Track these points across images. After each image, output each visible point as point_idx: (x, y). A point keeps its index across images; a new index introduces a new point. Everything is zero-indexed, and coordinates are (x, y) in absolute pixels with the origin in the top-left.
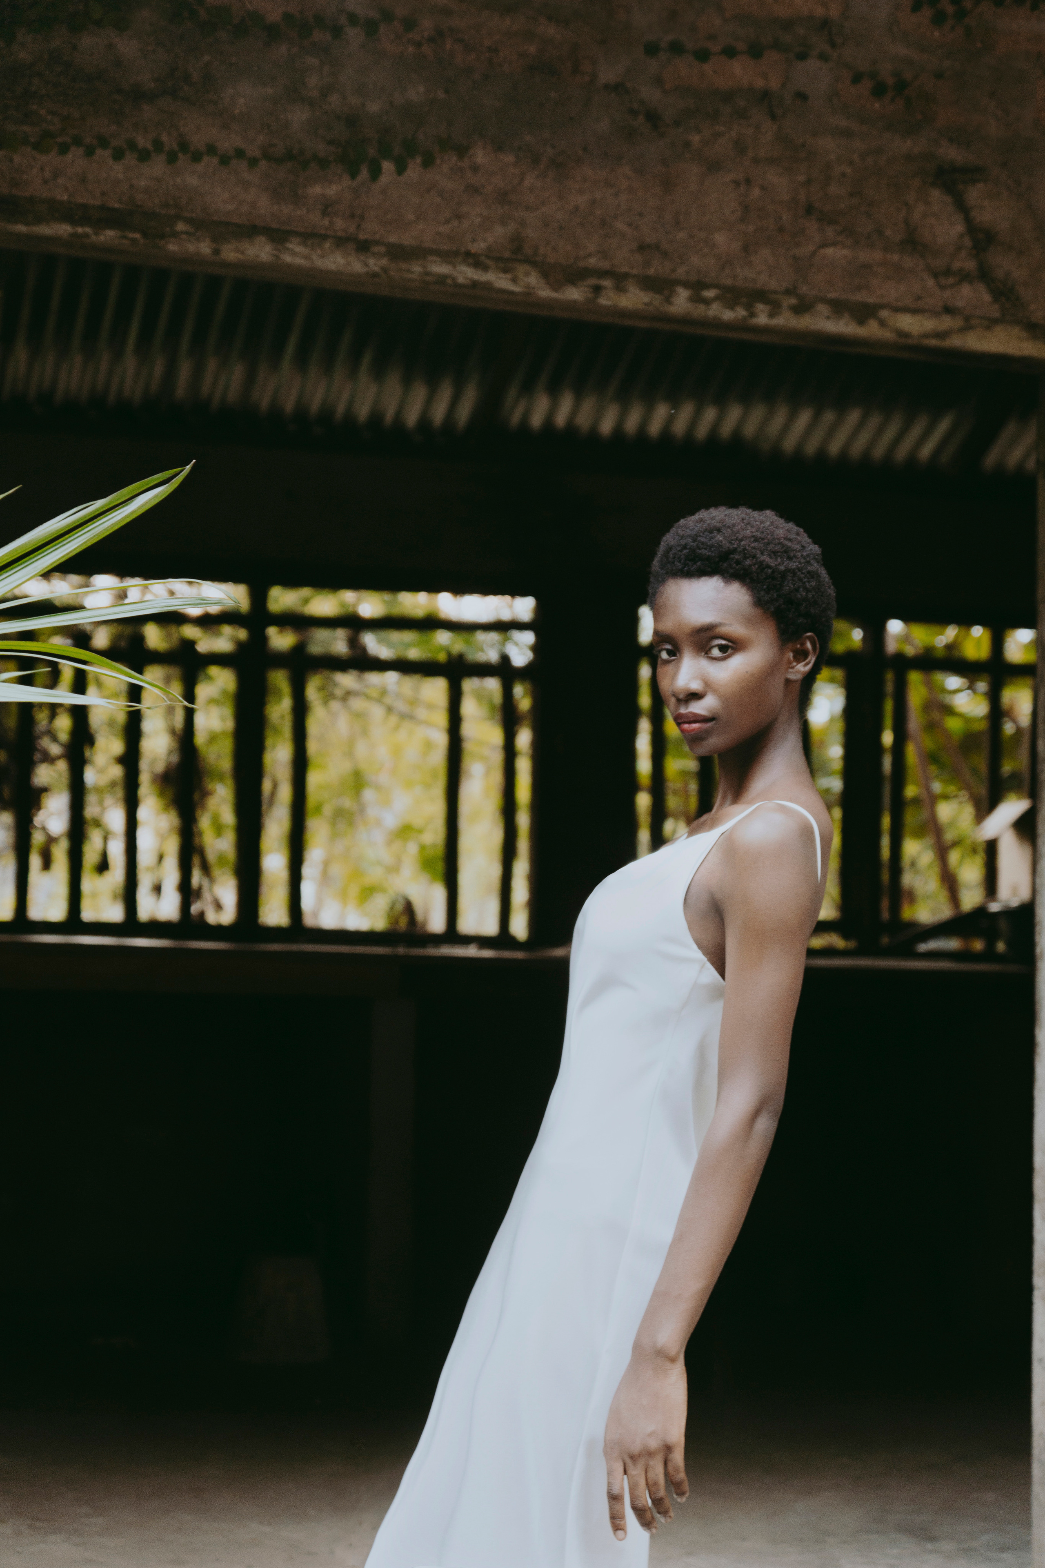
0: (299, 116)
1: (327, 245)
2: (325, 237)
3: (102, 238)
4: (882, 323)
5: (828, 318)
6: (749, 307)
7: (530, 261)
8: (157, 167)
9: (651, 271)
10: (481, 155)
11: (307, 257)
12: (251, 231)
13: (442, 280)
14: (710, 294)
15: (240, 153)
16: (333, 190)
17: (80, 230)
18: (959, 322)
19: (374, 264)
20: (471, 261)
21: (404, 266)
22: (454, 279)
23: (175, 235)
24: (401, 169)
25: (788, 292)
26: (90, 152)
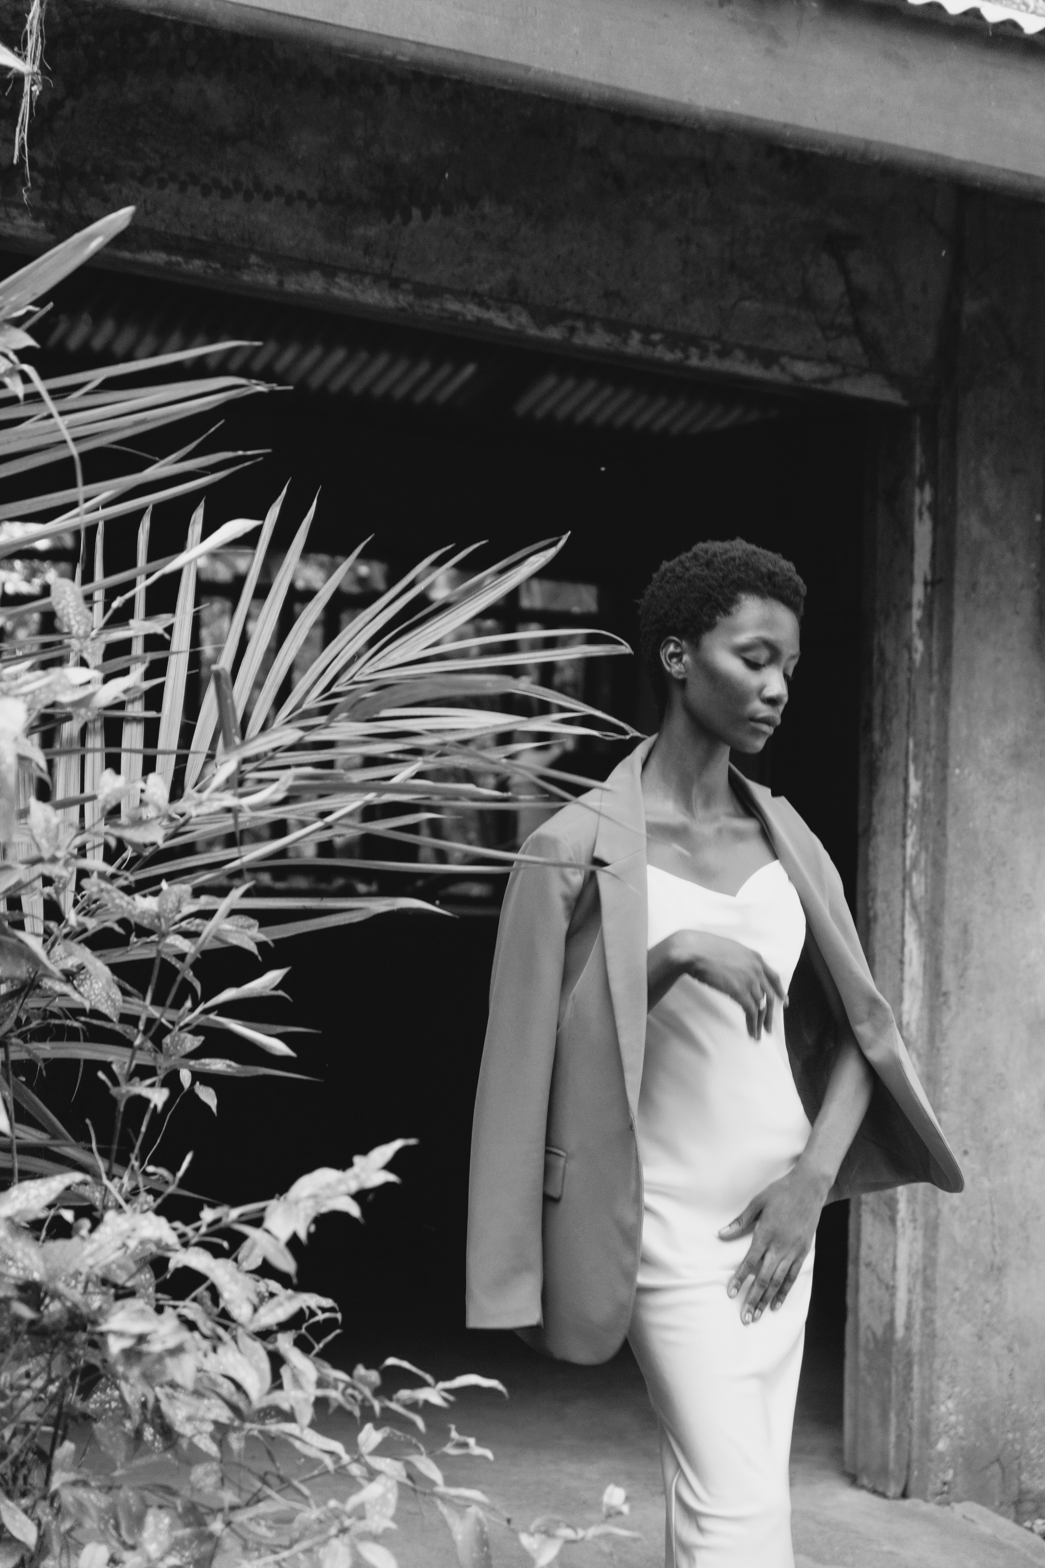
0: (348, 164)
1: (367, 281)
2: (365, 274)
3: (191, 267)
4: (783, 369)
5: (743, 362)
6: (685, 350)
7: (524, 304)
8: (236, 205)
9: (613, 316)
10: (488, 207)
11: (351, 291)
12: (308, 265)
13: (454, 315)
14: (656, 337)
15: (302, 195)
16: (372, 232)
17: (174, 259)
18: (838, 370)
19: (404, 300)
20: (477, 300)
21: (425, 302)
22: (463, 315)
23: (248, 266)
24: (426, 217)
25: (716, 338)
26: (183, 188)
